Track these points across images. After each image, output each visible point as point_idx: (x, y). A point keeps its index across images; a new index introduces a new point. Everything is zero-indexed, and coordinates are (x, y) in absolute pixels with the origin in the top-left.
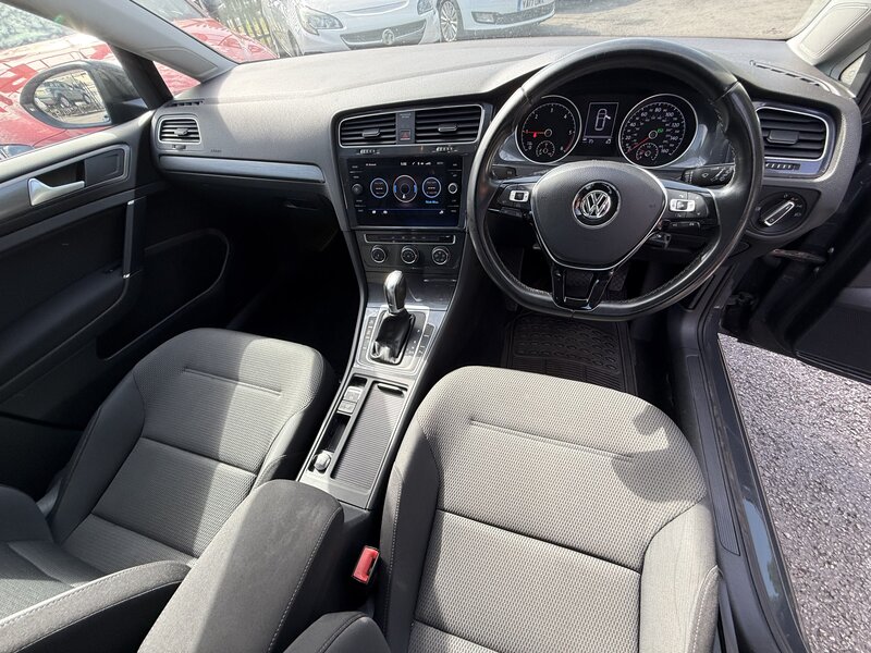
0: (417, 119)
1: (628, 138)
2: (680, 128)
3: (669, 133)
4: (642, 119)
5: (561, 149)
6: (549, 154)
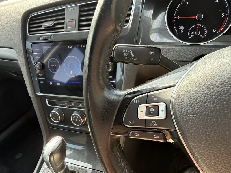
0: (80, 11)
5: (214, 30)
6: (202, 36)
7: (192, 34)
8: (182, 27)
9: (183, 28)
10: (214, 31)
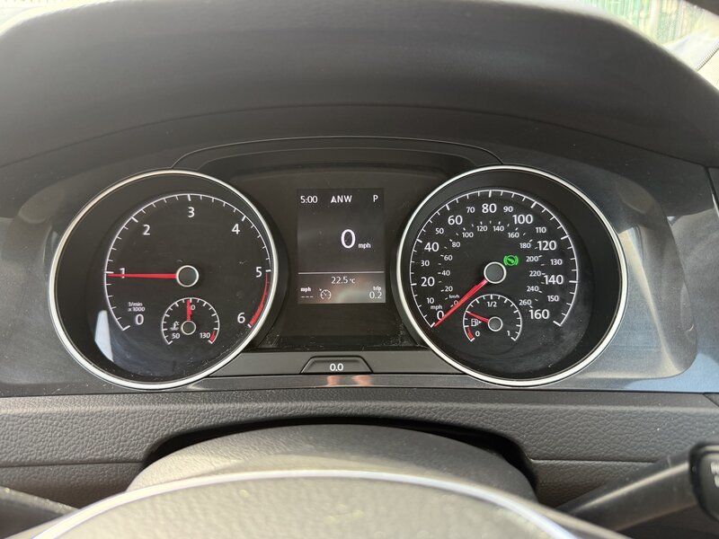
1: (429, 282)
2: (562, 252)
3: (535, 266)
4: (453, 232)
5: (239, 318)
6: (206, 335)
7: (174, 328)
8: (137, 307)
9: (143, 309)
10: (241, 320)
